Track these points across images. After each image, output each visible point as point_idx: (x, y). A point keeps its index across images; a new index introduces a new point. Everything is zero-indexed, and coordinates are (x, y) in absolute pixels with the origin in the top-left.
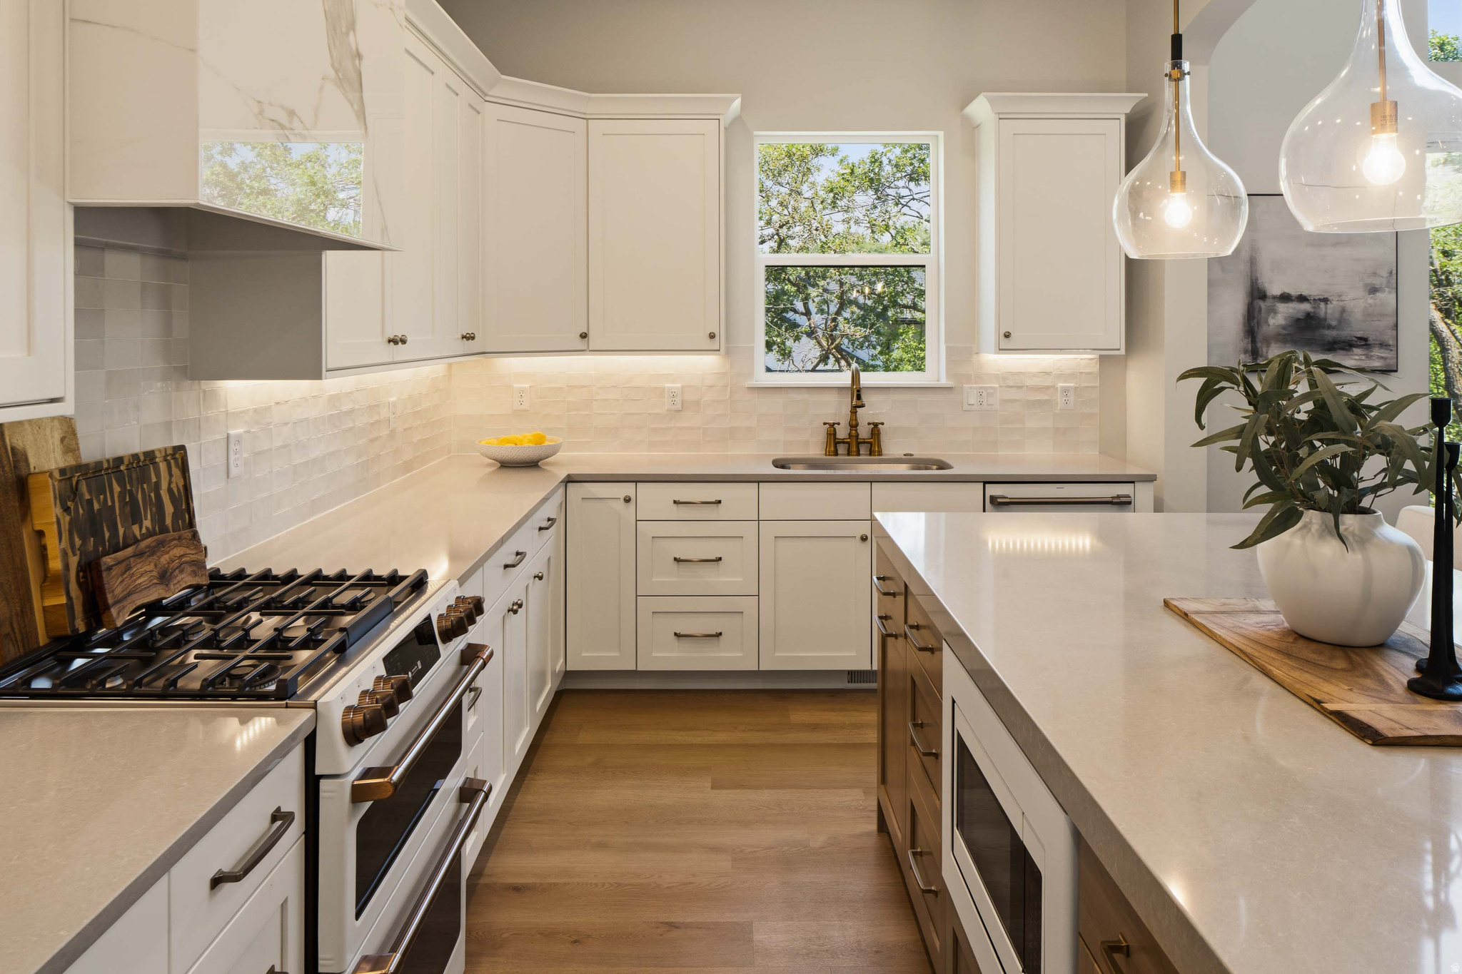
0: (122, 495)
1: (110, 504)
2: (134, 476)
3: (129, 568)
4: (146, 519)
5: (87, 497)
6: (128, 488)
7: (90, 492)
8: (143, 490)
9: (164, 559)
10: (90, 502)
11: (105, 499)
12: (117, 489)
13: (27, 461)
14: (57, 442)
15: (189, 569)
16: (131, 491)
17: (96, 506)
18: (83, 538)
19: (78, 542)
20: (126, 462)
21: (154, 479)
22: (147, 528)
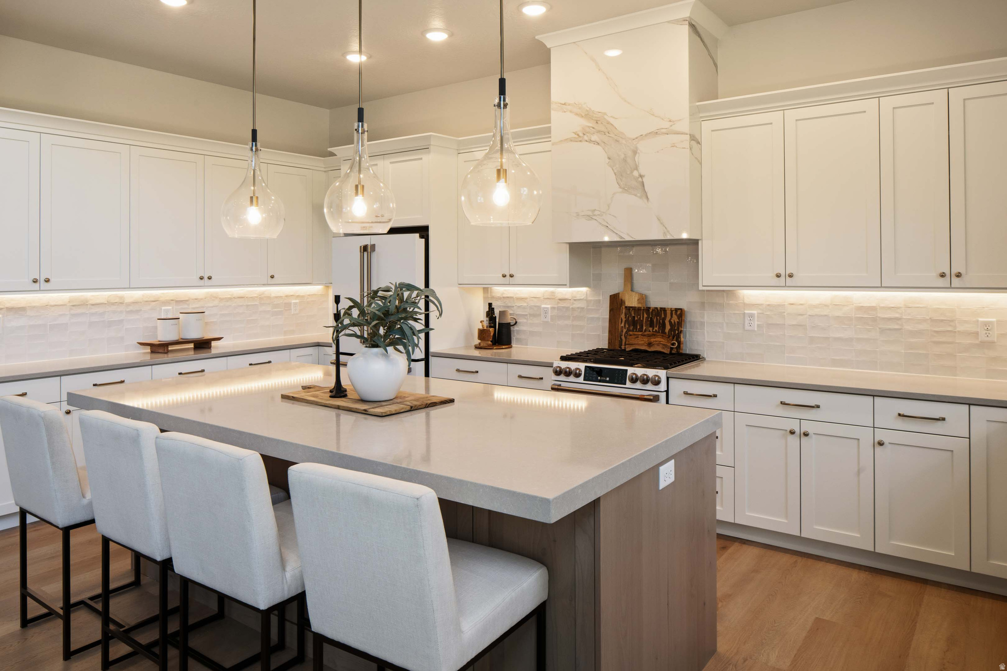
0: (647, 318)
1: (642, 319)
2: (654, 313)
3: (638, 337)
4: (656, 327)
5: (633, 315)
6: (651, 316)
7: (634, 314)
8: (657, 318)
9: (652, 340)
10: (634, 317)
11: (640, 317)
12: (645, 316)
13: (625, 303)
14: (636, 300)
15: (661, 346)
16: (651, 318)
17: (636, 319)
18: (629, 326)
19: (627, 326)
20: (651, 309)
21: (663, 316)
22: (656, 330)
